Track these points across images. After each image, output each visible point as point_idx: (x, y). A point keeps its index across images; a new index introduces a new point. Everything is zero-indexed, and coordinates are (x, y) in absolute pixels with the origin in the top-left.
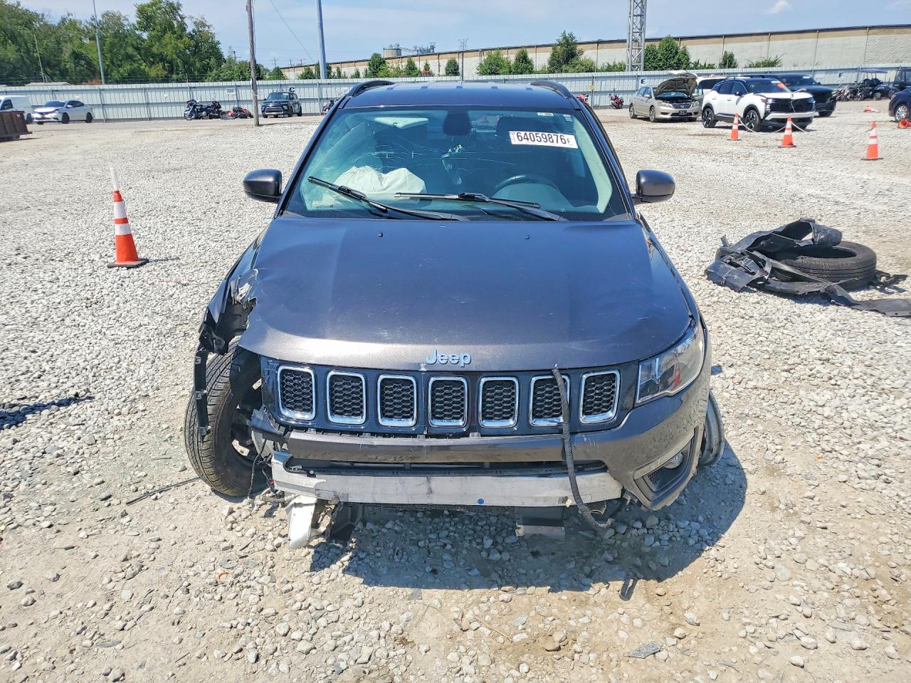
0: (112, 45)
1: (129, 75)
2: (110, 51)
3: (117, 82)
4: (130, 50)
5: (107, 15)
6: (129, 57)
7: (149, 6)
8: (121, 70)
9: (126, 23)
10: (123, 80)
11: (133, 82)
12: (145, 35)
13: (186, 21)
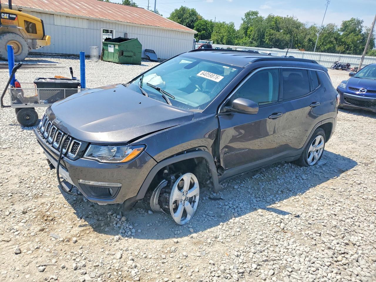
0: (326, 37)
1: (328, 49)
2: (324, 39)
3: (322, 52)
4: (332, 39)
5: (329, 25)
6: (331, 42)
7: (348, 21)
8: (325, 47)
9: (335, 28)
10: (324, 51)
11: (328, 52)
12: (342, 34)
13: (363, 29)
